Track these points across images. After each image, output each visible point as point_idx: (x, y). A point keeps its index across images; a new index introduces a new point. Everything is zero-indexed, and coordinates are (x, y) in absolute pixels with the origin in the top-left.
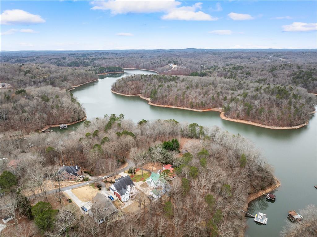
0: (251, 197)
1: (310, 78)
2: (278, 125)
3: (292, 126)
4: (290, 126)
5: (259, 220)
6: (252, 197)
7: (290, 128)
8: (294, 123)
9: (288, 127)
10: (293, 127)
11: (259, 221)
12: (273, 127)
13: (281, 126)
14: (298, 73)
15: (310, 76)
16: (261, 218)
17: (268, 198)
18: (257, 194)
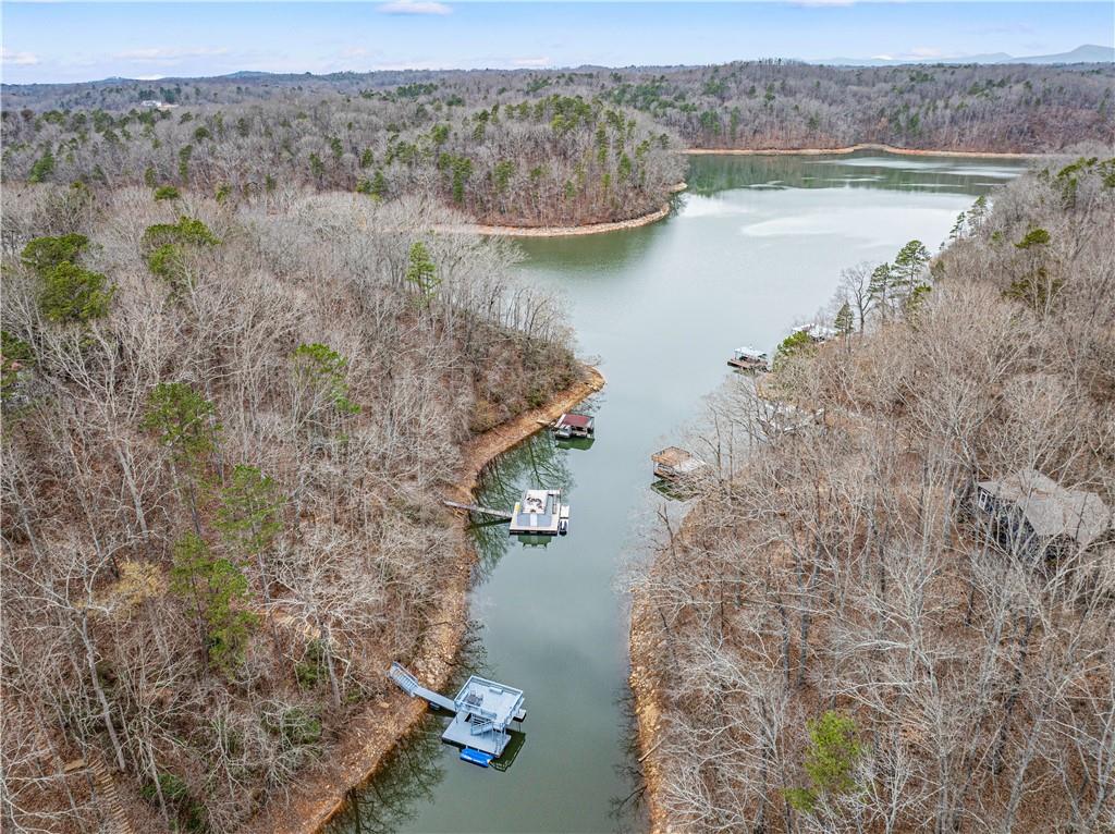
0: (487, 446)
1: (653, 101)
2: (570, 221)
3: (619, 221)
4: (614, 221)
5: (534, 518)
6: (492, 445)
7: (614, 226)
8: (625, 208)
9: (608, 225)
10: (623, 225)
11: (534, 525)
12: (557, 230)
13: (583, 223)
14: (616, 92)
15: (653, 97)
16: (540, 511)
17: (562, 433)
18: (513, 430)
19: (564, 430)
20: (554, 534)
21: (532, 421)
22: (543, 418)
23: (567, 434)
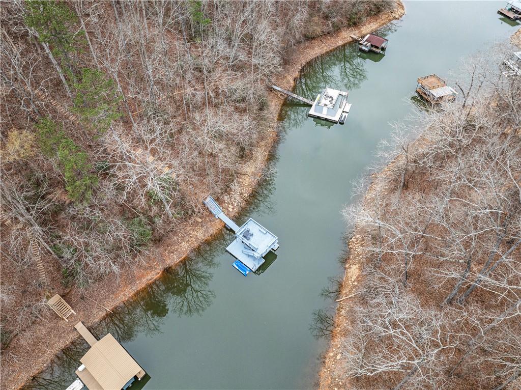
5: (325, 109)
6: (316, 48)
11: (324, 114)
16: (330, 106)
17: (364, 48)
18: (333, 39)
19: (366, 46)
20: (335, 122)
21: (347, 35)
22: (354, 34)
23: (366, 49)
